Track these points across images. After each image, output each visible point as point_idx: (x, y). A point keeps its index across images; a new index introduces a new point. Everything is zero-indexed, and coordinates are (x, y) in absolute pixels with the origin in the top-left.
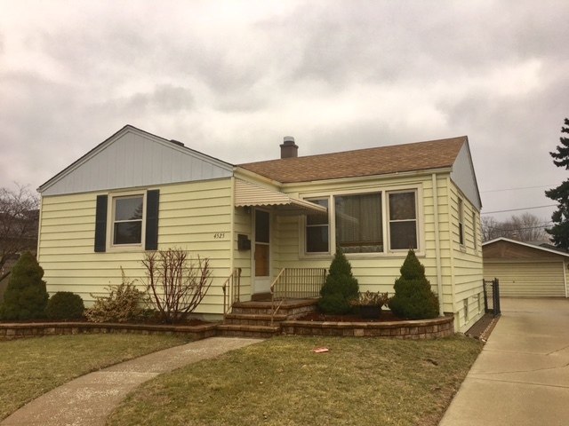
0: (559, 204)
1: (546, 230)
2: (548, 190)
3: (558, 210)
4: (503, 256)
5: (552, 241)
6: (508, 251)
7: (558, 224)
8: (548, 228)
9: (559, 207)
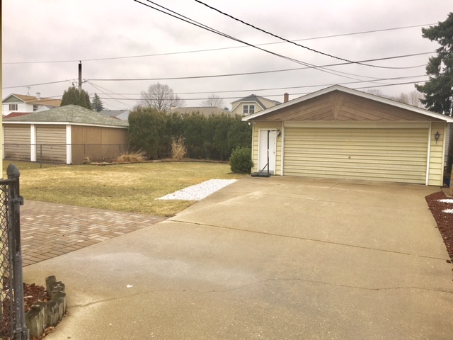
0: (440, 46)
1: (417, 86)
2: (427, 27)
3: (436, 55)
4: (336, 116)
5: (423, 102)
6: (344, 109)
7: (433, 76)
8: (420, 84)
9: (438, 51)
